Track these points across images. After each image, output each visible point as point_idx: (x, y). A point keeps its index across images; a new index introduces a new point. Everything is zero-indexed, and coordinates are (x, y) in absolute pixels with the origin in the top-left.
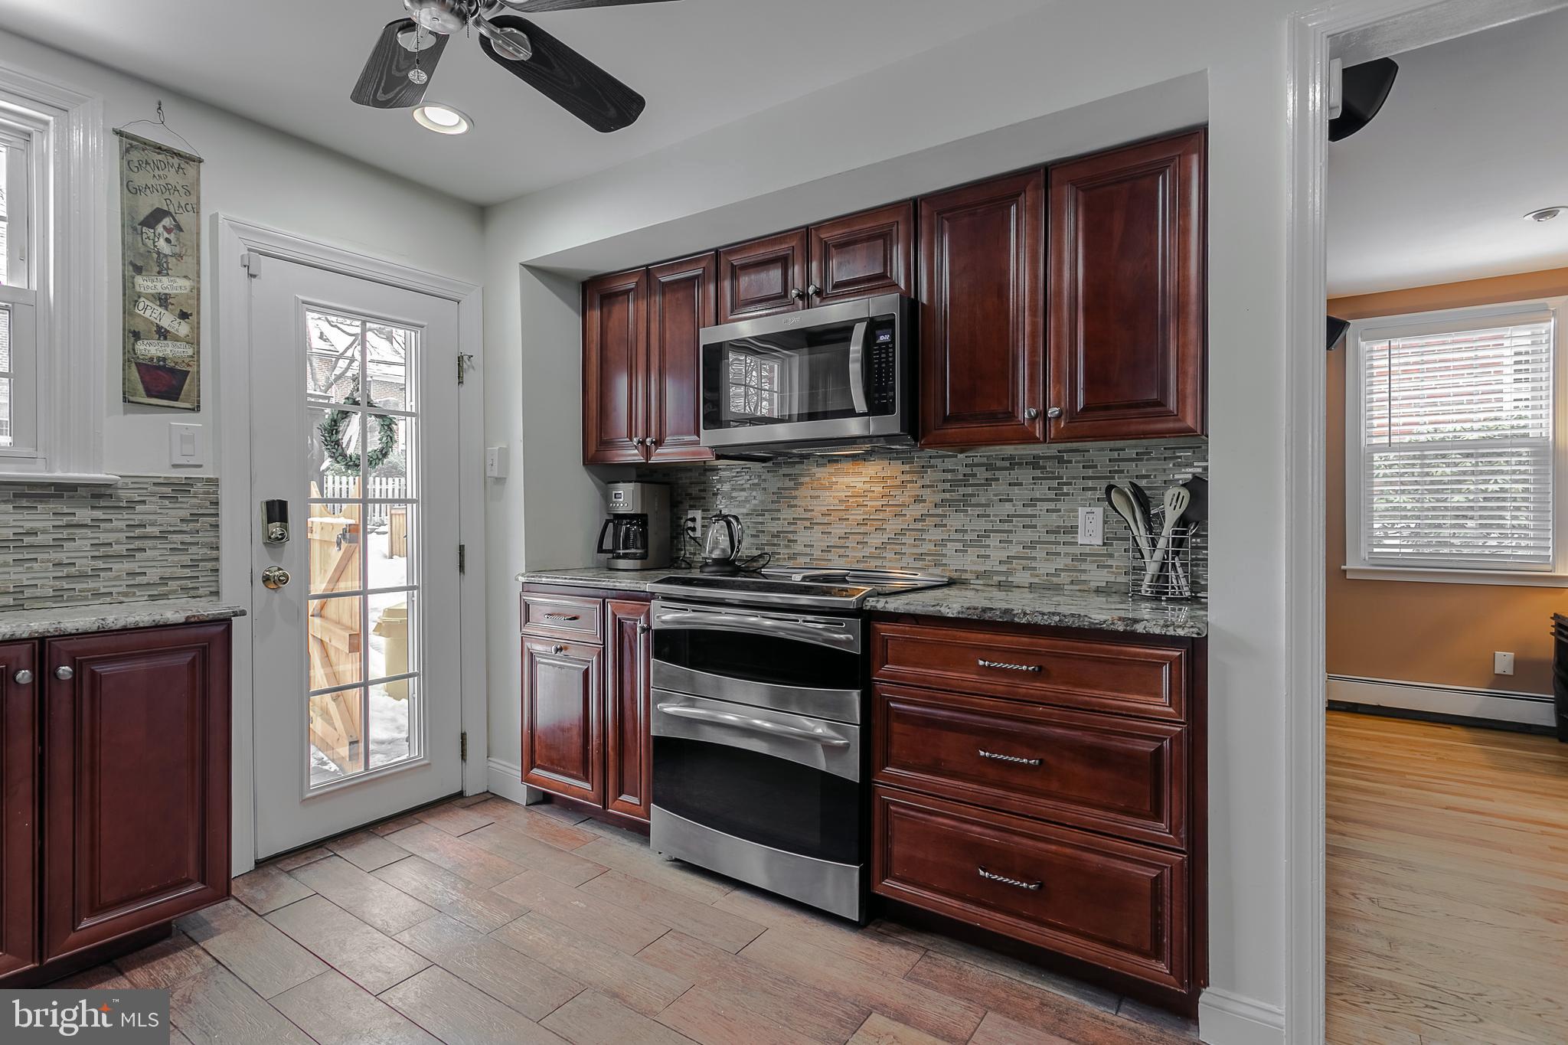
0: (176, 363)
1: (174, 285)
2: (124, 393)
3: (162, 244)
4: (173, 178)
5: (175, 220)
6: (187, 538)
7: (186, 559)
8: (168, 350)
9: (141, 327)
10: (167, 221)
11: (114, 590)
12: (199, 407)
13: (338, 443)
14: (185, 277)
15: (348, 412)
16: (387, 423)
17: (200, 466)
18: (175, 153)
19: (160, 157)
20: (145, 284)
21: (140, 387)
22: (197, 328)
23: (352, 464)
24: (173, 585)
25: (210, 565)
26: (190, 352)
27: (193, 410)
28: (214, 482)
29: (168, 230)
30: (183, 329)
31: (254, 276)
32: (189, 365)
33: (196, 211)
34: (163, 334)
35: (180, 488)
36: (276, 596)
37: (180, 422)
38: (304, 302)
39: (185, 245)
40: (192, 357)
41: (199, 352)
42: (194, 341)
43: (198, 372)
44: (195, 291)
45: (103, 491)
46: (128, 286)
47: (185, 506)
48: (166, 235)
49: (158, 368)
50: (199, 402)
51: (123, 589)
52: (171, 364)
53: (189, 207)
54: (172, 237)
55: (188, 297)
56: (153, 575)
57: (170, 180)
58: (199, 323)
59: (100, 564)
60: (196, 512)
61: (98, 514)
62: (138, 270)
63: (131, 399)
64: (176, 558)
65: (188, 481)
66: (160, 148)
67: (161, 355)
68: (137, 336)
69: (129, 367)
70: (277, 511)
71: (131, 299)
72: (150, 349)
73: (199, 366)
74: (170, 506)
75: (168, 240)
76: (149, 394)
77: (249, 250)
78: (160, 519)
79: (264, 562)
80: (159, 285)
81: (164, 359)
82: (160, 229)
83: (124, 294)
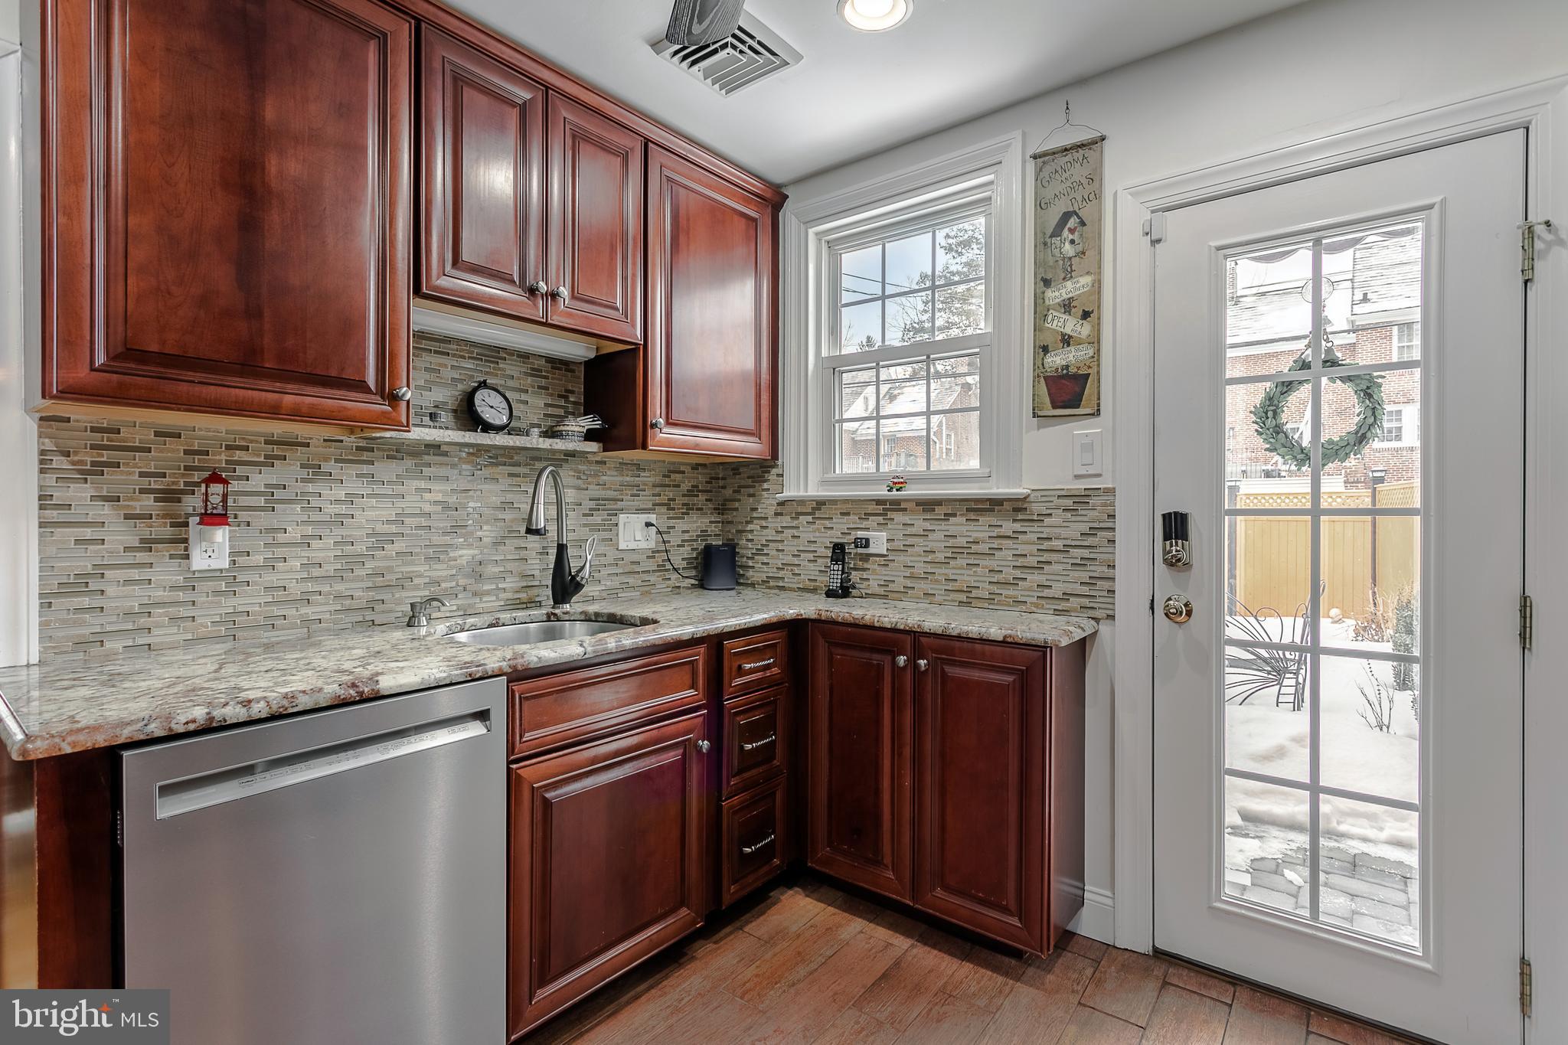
0: (1079, 368)
1: (1077, 286)
2: (1034, 410)
3: (1067, 246)
4: (1078, 173)
5: (1079, 217)
6: (1086, 553)
7: (1084, 576)
8: (1071, 356)
9: (1048, 339)
10: (1072, 222)
11: (1028, 600)
12: (1099, 410)
13: (1278, 430)
14: (1088, 273)
15: (1291, 383)
17: (1099, 475)
18: (1079, 146)
19: (1067, 159)
20: (1054, 296)
21: (1047, 400)
22: (1098, 328)
23: (1301, 456)
24: (1074, 602)
25: (1106, 585)
26: (1091, 352)
27: (1093, 414)
28: (1111, 491)
29: (1072, 231)
30: (1085, 330)
31: (1159, 241)
32: (1089, 367)
33: (1098, 196)
34: (1067, 340)
35: (1080, 500)
36: (1180, 633)
37: (1082, 430)
38: (1219, 248)
39: (1087, 239)
40: (1093, 357)
41: (1099, 350)
42: (1095, 341)
43: (1098, 372)
44: (1096, 285)
45: (1020, 505)
46: (1039, 299)
47: (1085, 519)
48: (1071, 237)
49: (1062, 377)
50: (1099, 405)
51: (1035, 600)
52: (1073, 370)
53: (1092, 196)
54: (1076, 237)
55: (1090, 293)
56: (1057, 590)
57: (1076, 178)
58: (1099, 319)
59: (1018, 573)
60: (1095, 525)
61: (1017, 526)
62: (1047, 283)
63: (1040, 413)
64: (1076, 574)
65: (1087, 493)
66: (1066, 150)
67: (1064, 363)
68: (1045, 349)
69: (1039, 382)
70: (1176, 526)
71: (1041, 313)
72: (1056, 360)
73: (1099, 365)
74: (1074, 519)
75: (1072, 242)
76: (1054, 407)
77: (1153, 212)
78: (1064, 533)
79: (1167, 584)
80: (1063, 291)
81: (1067, 367)
82: (1066, 232)
83: (1035, 313)
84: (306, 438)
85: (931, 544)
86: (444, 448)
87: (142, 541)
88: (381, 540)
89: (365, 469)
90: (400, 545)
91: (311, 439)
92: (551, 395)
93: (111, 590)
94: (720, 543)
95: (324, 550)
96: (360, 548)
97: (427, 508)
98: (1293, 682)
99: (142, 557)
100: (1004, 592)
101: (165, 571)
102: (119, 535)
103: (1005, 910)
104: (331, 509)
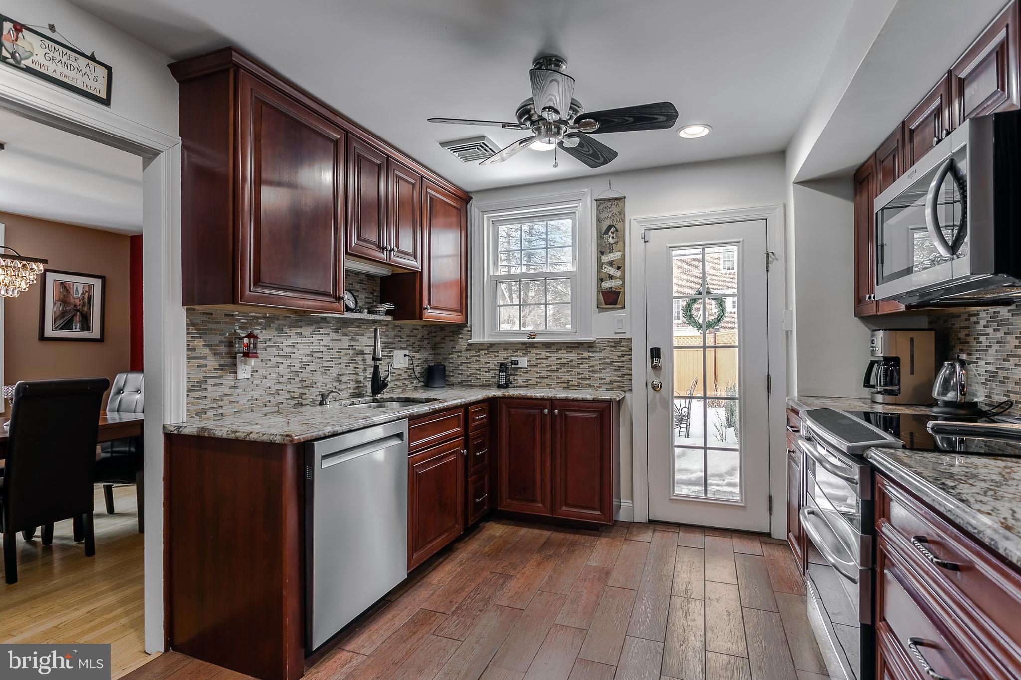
0: (616, 289)
1: (615, 256)
2: (597, 305)
3: (610, 239)
4: (615, 210)
5: (615, 228)
6: (620, 364)
7: (620, 374)
8: (613, 285)
9: (603, 276)
10: (612, 229)
11: (595, 385)
12: (624, 306)
13: (691, 316)
14: (619, 251)
15: (696, 299)
16: (720, 302)
17: (625, 333)
18: (615, 199)
19: (610, 203)
20: (605, 258)
21: (603, 301)
22: (623, 273)
23: (699, 327)
24: (615, 385)
25: (628, 377)
26: (621, 283)
27: (622, 308)
28: (630, 340)
29: (612, 233)
30: (618, 274)
31: (647, 241)
32: (620, 289)
33: (623, 220)
34: (611, 277)
35: (618, 342)
36: (658, 395)
37: (617, 314)
38: (670, 247)
39: (619, 237)
40: (622, 285)
41: (624, 282)
42: (622, 278)
43: (624, 291)
44: (623, 256)
45: (591, 345)
46: (599, 259)
47: (619, 350)
48: (612, 235)
49: (609, 292)
50: (624, 304)
51: (598, 385)
52: (614, 290)
53: (621, 220)
54: (614, 235)
55: (620, 259)
56: (608, 380)
57: (614, 211)
58: (624, 270)
59: (591, 374)
60: (623, 353)
61: (590, 354)
62: (602, 253)
63: (600, 307)
64: (616, 373)
65: (620, 340)
66: (610, 200)
67: (610, 287)
68: (602, 280)
69: (599, 294)
70: (655, 353)
71: (600, 265)
72: (606, 285)
73: (624, 288)
74: (614, 350)
75: (613, 237)
76: (606, 304)
77: (645, 230)
78: (611, 356)
79: (652, 377)
80: (609, 257)
81: (611, 288)
82: (610, 233)
83: (597, 265)
84: (277, 316)
85: (549, 362)
86: (328, 319)
87: (220, 365)
88: (306, 364)
89: (299, 330)
90: (311, 367)
91: (279, 316)
92: (368, 293)
93: (210, 388)
94: (433, 364)
95: (284, 370)
96: (297, 368)
97: (322, 349)
98: (685, 425)
99: (220, 373)
100: (584, 382)
101: (228, 379)
102: (212, 362)
103: (594, 509)
104: (287, 350)
